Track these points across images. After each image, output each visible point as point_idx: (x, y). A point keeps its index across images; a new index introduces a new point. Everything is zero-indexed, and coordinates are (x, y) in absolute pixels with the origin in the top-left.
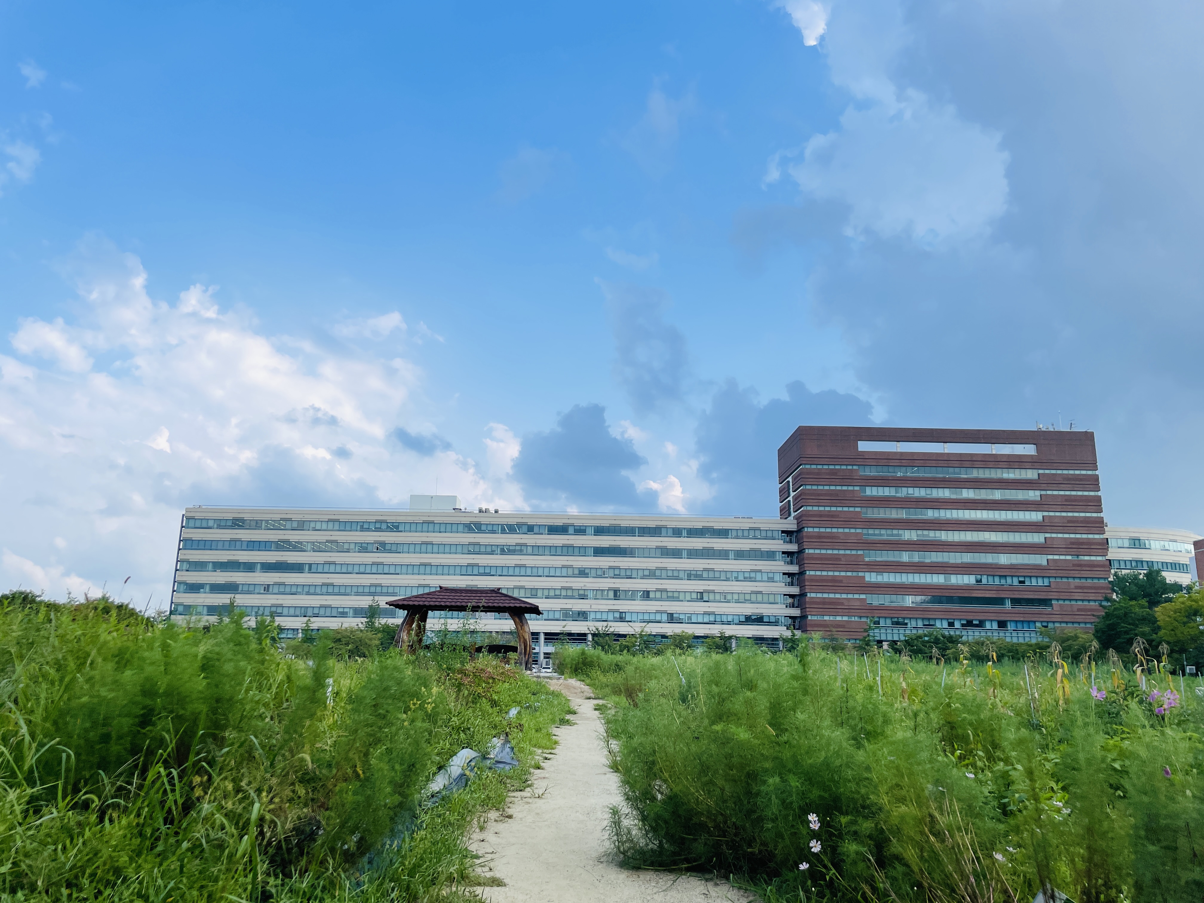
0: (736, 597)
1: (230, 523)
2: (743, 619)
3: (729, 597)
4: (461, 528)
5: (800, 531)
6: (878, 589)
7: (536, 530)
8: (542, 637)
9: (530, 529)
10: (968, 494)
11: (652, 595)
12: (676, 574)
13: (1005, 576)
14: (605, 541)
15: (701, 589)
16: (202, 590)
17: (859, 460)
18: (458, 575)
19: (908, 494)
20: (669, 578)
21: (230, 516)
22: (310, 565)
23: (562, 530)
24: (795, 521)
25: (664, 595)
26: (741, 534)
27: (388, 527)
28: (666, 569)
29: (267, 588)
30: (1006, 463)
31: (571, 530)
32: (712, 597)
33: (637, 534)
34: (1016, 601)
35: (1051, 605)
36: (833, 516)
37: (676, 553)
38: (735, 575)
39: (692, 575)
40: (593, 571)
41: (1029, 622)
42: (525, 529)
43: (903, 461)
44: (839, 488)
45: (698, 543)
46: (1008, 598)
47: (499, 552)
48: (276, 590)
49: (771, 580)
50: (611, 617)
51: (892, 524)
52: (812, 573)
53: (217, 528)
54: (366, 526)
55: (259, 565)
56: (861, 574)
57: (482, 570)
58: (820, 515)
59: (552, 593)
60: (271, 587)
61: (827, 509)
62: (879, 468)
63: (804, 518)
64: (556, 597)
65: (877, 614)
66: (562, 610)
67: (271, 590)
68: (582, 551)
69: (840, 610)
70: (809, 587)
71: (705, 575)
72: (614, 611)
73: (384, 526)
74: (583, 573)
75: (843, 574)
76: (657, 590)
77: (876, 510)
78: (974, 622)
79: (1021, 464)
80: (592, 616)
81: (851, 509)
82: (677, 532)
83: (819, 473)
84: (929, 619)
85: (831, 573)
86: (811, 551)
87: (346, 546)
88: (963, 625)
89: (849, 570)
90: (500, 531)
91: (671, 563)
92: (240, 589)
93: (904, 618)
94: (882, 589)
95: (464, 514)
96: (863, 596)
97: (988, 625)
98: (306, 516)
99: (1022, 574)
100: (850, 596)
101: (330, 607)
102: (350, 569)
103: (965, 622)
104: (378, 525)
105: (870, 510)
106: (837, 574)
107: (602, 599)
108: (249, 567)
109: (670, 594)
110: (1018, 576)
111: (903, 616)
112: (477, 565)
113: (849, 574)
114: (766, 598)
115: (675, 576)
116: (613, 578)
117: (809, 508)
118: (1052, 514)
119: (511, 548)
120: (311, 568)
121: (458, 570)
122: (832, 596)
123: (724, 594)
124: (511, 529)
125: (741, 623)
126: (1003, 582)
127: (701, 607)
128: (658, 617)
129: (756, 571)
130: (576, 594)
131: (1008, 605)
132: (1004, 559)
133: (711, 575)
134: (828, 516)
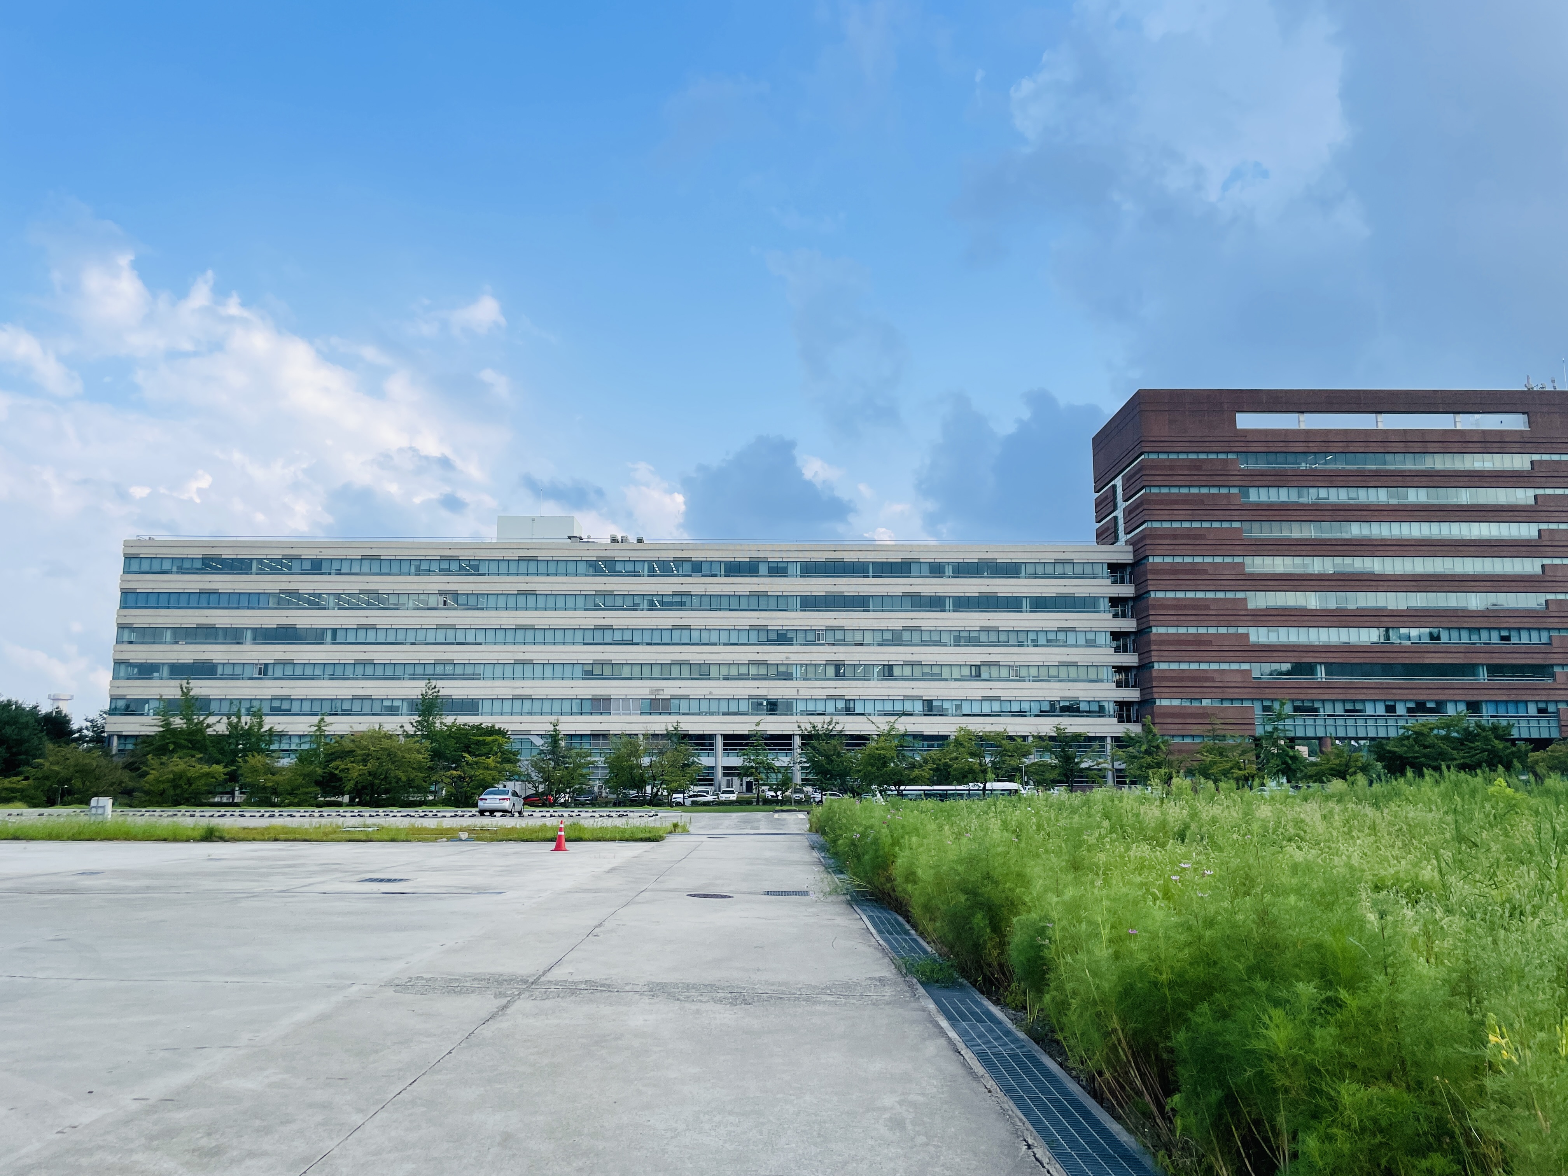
0: (1034, 672)
1: (198, 564)
2: (1046, 707)
3: (1023, 672)
4: (582, 567)
5: (1138, 562)
6: (1269, 654)
7: (705, 569)
8: (719, 742)
9: (697, 568)
10: (1416, 496)
11: (897, 672)
12: (935, 637)
13: (1479, 629)
14: (820, 586)
15: (977, 659)
16: (156, 674)
17: (1238, 444)
18: (579, 643)
19: (1318, 498)
20: (924, 643)
21: (198, 553)
22: (334, 631)
23: (748, 568)
24: (1130, 548)
25: (917, 671)
26: (1040, 571)
27: (461, 568)
28: (919, 629)
29: (263, 671)
30: (1479, 445)
31: (763, 569)
32: (994, 672)
33: (871, 574)
34: (1495, 670)
35: (1553, 675)
36: (1195, 537)
37: (936, 603)
38: (1032, 636)
39: (961, 639)
40: (801, 635)
41: (1517, 702)
42: (687, 568)
43: (1311, 444)
44: (1204, 490)
45: (972, 587)
46: (1483, 665)
47: (645, 606)
48: (279, 673)
49: (1091, 644)
50: (830, 708)
51: (1294, 548)
52: (1162, 630)
53: (177, 573)
54: (424, 566)
55: (249, 633)
56: (1241, 630)
57: (618, 636)
58: (1174, 535)
59: (734, 671)
60: (270, 668)
61: (1186, 525)
62: (1272, 457)
63: (1148, 541)
64: (741, 677)
65: (1269, 693)
66: (751, 697)
67: (270, 672)
68: (781, 603)
69: (1209, 690)
70: (1156, 653)
71: (983, 637)
72: (835, 698)
73: (454, 567)
74: (783, 638)
75: (1212, 630)
76: (906, 663)
77: (1266, 525)
78: (1429, 705)
79: (1503, 445)
80: (801, 706)
81: (1226, 525)
82: (936, 570)
83: (1172, 466)
84: (1354, 701)
85: (1192, 630)
86: (1160, 595)
87: (393, 599)
88: (1409, 710)
89: (1222, 623)
90: (646, 572)
91: (928, 620)
92: (220, 670)
93: (1313, 701)
94: (1275, 654)
95: (586, 546)
96: (1245, 666)
97: (1451, 710)
98: (325, 551)
99: (1505, 626)
100: (1225, 666)
101: (369, 698)
102: (401, 637)
103: (1412, 705)
104: (445, 565)
105: (1256, 526)
106: (1202, 630)
107: (816, 679)
108: (234, 636)
109: (926, 670)
110: (1499, 629)
111: (1310, 697)
112: (610, 628)
113: (1223, 630)
114: (1083, 673)
115: (934, 640)
116: (834, 645)
117: (1156, 525)
118: (1553, 526)
119: (666, 599)
120: (335, 635)
121: (579, 636)
122: (1194, 666)
123: (1015, 668)
124: (664, 568)
125: (1042, 714)
126: (1475, 638)
127: (976, 689)
128: (908, 706)
129: (1065, 630)
130: (773, 672)
131: (1483, 675)
132: (1475, 601)
133: (993, 637)
134: (1188, 536)
